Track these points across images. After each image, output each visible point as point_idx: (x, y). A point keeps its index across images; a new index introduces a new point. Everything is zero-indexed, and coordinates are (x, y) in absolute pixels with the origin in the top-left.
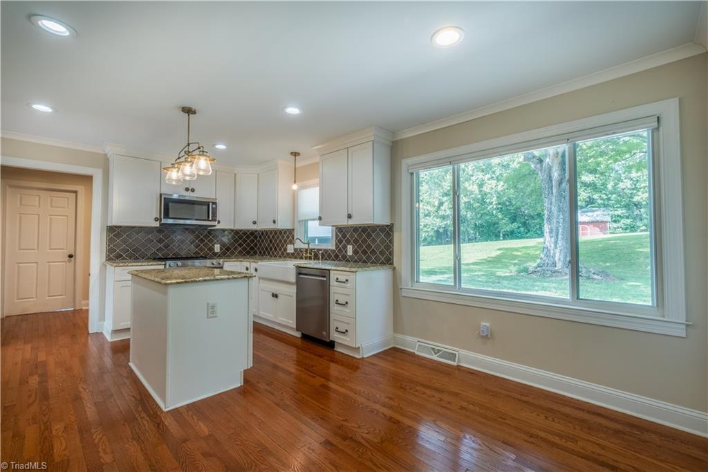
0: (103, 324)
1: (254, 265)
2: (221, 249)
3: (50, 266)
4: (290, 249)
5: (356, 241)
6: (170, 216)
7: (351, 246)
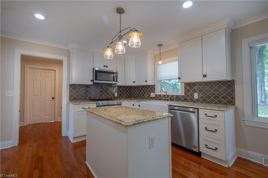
0: (68, 132)
1: (139, 103)
2: (118, 95)
3: (45, 102)
4: (152, 95)
5: (201, 91)
6: (98, 79)
7: (197, 94)
